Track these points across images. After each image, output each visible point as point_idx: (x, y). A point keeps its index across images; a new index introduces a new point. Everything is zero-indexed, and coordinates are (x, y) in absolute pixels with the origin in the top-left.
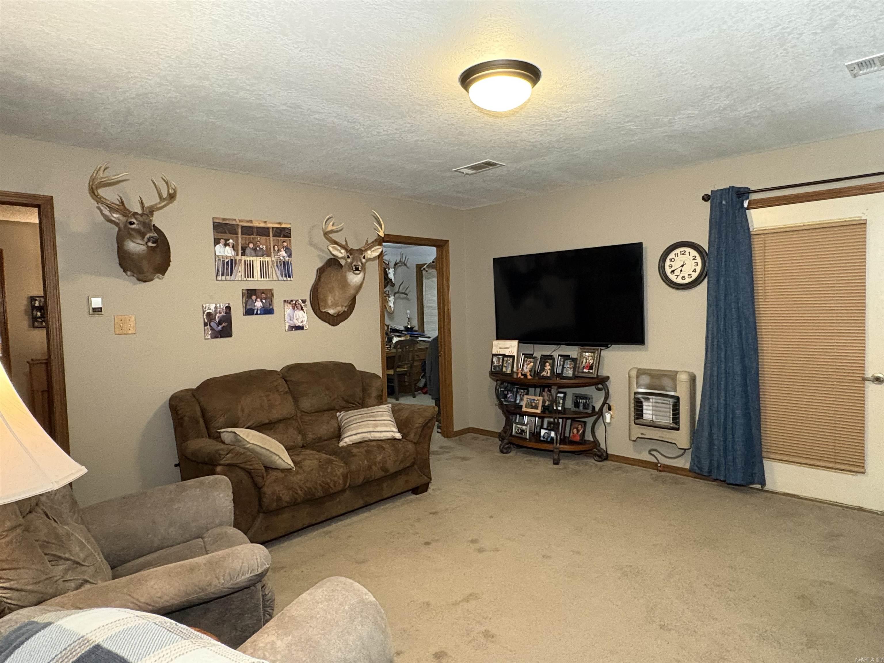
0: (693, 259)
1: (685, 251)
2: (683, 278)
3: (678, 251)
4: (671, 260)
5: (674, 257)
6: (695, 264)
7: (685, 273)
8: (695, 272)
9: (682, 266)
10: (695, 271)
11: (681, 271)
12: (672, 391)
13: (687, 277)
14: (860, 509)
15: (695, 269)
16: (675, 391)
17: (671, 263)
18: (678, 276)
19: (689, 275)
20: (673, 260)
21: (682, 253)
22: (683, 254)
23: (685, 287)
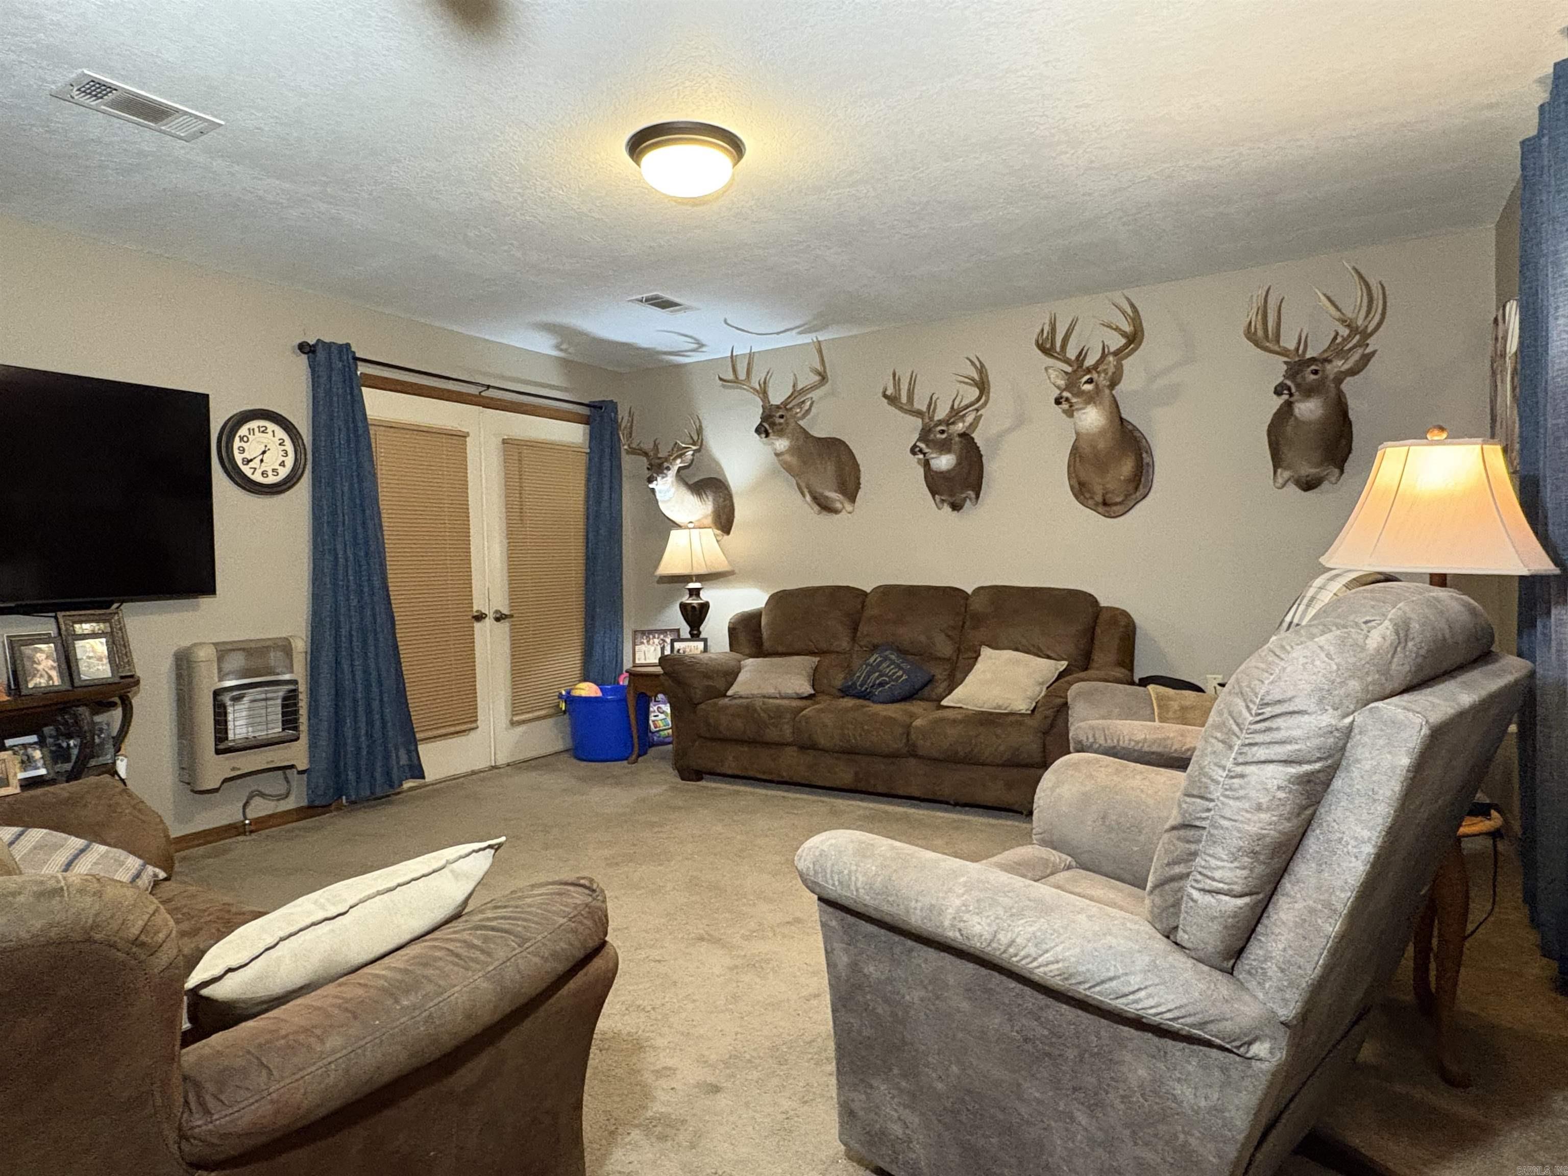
0: (280, 444)
1: (266, 428)
2: (264, 474)
3: (254, 424)
4: (241, 439)
5: (247, 434)
6: (282, 453)
7: (268, 467)
8: (284, 466)
9: (264, 452)
10: (282, 464)
11: (262, 461)
12: (284, 673)
13: (270, 473)
14: (473, 773)
15: (283, 462)
16: (292, 672)
17: (243, 444)
18: (255, 469)
19: (274, 470)
20: (245, 439)
21: (262, 429)
22: (263, 432)
23: (267, 490)
